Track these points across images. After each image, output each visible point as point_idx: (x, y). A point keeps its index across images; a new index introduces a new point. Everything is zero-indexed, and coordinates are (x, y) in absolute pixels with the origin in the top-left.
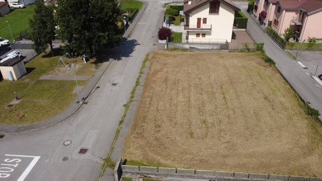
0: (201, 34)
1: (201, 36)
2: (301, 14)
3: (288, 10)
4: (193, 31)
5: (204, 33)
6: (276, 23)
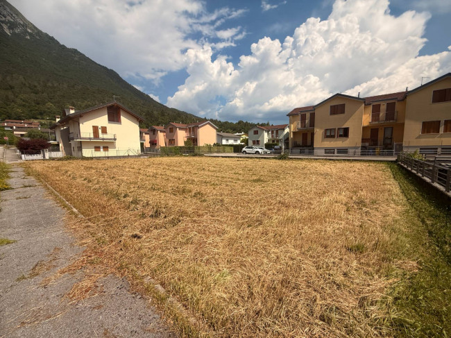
0: (102, 147)
1: (102, 150)
2: (190, 132)
3: (180, 129)
4: (89, 143)
5: (105, 145)
6: (172, 142)
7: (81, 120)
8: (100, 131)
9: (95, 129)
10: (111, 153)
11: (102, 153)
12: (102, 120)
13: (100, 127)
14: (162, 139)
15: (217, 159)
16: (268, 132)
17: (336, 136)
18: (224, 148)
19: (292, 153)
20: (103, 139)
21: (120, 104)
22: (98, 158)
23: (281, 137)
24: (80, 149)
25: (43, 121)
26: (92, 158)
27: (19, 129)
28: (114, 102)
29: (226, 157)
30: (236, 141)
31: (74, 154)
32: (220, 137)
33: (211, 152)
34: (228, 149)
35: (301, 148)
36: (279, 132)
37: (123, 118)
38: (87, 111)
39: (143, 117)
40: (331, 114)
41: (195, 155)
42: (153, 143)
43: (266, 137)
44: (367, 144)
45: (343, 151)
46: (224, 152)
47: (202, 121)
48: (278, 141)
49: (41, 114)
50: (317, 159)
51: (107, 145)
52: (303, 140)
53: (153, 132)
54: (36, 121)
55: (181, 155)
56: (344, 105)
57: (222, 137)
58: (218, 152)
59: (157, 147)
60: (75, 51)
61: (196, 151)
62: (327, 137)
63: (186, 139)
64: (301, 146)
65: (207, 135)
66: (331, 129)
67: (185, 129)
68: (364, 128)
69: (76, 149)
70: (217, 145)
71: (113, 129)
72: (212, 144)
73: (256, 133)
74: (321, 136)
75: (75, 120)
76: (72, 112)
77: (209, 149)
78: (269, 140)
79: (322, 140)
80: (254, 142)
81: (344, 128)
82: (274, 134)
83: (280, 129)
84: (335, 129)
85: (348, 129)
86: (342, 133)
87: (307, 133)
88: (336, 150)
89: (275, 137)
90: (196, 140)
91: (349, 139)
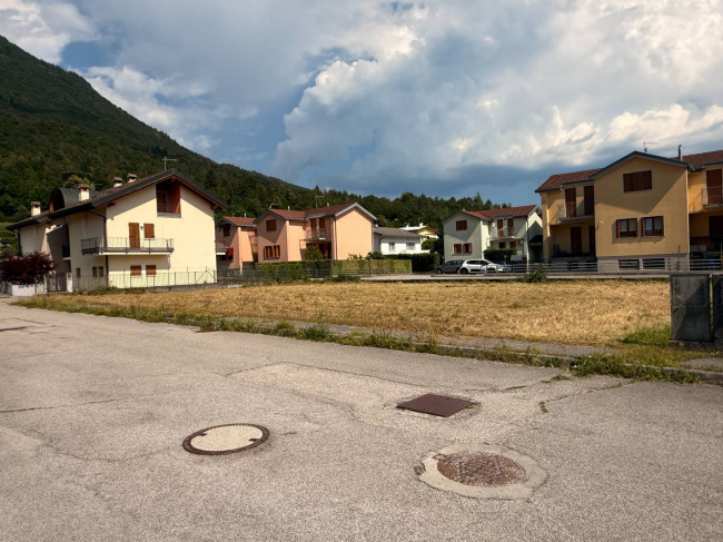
0: (144, 267)
1: (144, 272)
2: (313, 226)
3: (293, 222)
4: (122, 258)
5: (151, 263)
6: (273, 251)
7: (109, 211)
8: (142, 233)
9: (134, 228)
10: (162, 278)
11: (142, 281)
12: (146, 211)
13: (141, 225)
14: (245, 246)
16: (489, 223)
17: (639, 233)
18: (392, 264)
19: (553, 271)
20: (150, 250)
23: (520, 234)
24: (103, 272)
28: (171, 173)
30: (411, 245)
32: (378, 238)
34: (400, 264)
35: (571, 259)
36: (516, 222)
37: (184, 205)
40: (626, 190)
43: (485, 236)
44: (703, 248)
45: (655, 262)
46: (392, 271)
47: (339, 201)
48: (513, 244)
50: (603, 280)
51: (155, 261)
52: (572, 241)
53: (226, 230)
55: (306, 281)
56: (650, 172)
57: (383, 238)
58: (378, 273)
62: (622, 234)
63: (304, 246)
64: (569, 255)
65: (353, 235)
66: (628, 220)
67: (303, 223)
68: (692, 216)
70: (374, 256)
71: (166, 228)
72: (365, 255)
73: (462, 226)
74: (611, 233)
75: (96, 213)
76: (85, 196)
77: (361, 264)
78: (491, 242)
79: (614, 242)
80: (457, 247)
81: (653, 218)
82: (505, 227)
83: (517, 217)
84: (636, 219)
85: (661, 218)
86: (649, 228)
87: (580, 228)
88: (641, 260)
89: (506, 234)
90: (327, 247)
91: (664, 239)
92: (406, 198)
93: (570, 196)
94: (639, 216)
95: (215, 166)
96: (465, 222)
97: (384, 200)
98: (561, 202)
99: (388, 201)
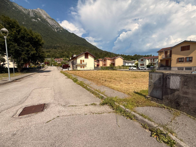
0: (82, 67)
2: (112, 61)
3: (108, 60)
4: (79, 65)
6: (105, 65)
7: (77, 58)
8: (82, 61)
9: (81, 61)
10: (85, 69)
11: (82, 69)
12: (83, 58)
14: (101, 64)
15: (122, 71)
16: (149, 60)
17: (184, 61)
18: (126, 68)
20: (83, 64)
21: (88, 52)
22: (82, 70)
23: (156, 62)
24: (76, 67)
25: (64, 58)
26: (80, 70)
27: (59, 61)
28: (87, 52)
29: (126, 71)
30: (132, 64)
31: (75, 69)
32: (125, 62)
33: (120, 69)
36: (155, 60)
37: (89, 57)
38: (79, 55)
39: (94, 55)
40: (181, 51)
41: (114, 70)
42: (98, 65)
43: (147, 62)
45: (189, 69)
47: (117, 56)
48: (154, 64)
49: (63, 56)
51: (84, 66)
52: (166, 63)
53: (98, 61)
54: (62, 58)
55: (108, 70)
56: (189, 46)
57: (126, 62)
58: (123, 69)
59: (99, 67)
60: (73, 34)
61: (114, 68)
62: (179, 61)
63: (110, 64)
64: (165, 66)
65: (119, 62)
66: (181, 58)
67: (110, 60)
69: (75, 67)
70: (123, 66)
71: (86, 61)
72: (121, 66)
73: (142, 60)
74: (176, 61)
75: (76, 58)
76: (75, 56)
77: (120, 67)
78: (149, 64)
79: (176, 63)
80: (141, 64)
81: (189, 57)
82: (152, 60)
83: (155, 58)
84: (183, 58)
85: (192, 57)
86: (188, 60)
87: (168, 60)
88: (184, 68)
89: (152, 62)
90: (114, 64)
91: (192, 63)
92: (135, 55)
93: (166, 53)
94: (185, 57)
95: (103, 51)
96: (143, 60)
97: (131, 56)
98: (163, 54)
99: (132, 56)
